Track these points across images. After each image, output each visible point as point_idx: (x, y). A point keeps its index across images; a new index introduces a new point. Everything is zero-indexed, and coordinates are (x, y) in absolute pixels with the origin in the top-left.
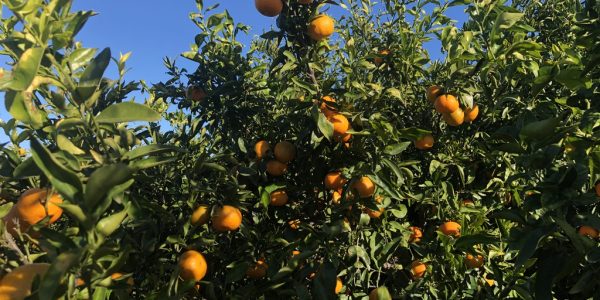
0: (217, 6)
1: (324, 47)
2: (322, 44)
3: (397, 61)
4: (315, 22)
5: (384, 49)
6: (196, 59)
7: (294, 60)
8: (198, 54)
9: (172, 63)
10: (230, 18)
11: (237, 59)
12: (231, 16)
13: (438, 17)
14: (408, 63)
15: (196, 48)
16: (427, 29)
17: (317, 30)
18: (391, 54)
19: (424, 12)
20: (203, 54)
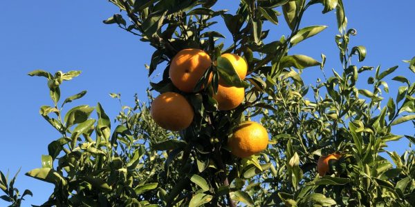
0: (82, 94)
1: (252, 166)
2: (249, 162)
3: (351, 170)
4: (239, 134)
5: (331, 151)
6: (50, 178)
7: (205, 188)
8: (52, 171)
9: (8, 183)
10: (104, 117)
11: (116, 178)
12: (106, 113)
13: (407, 100)
14: (369, 175)
15: (50, 162)
16: (391, 118)
17: (243, 144)
18: (342, 160)
19: (386, 85)
20: (59, 170)
